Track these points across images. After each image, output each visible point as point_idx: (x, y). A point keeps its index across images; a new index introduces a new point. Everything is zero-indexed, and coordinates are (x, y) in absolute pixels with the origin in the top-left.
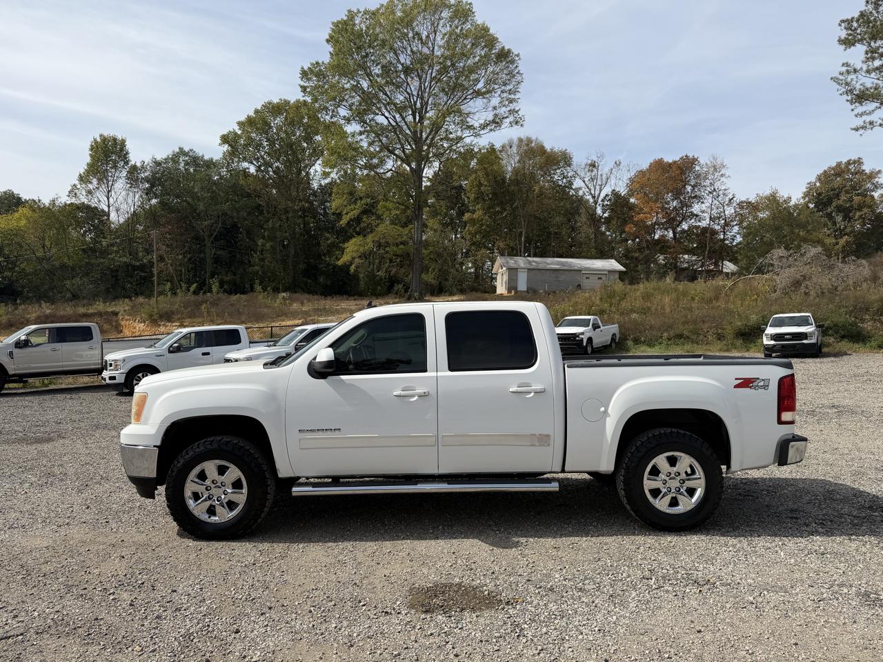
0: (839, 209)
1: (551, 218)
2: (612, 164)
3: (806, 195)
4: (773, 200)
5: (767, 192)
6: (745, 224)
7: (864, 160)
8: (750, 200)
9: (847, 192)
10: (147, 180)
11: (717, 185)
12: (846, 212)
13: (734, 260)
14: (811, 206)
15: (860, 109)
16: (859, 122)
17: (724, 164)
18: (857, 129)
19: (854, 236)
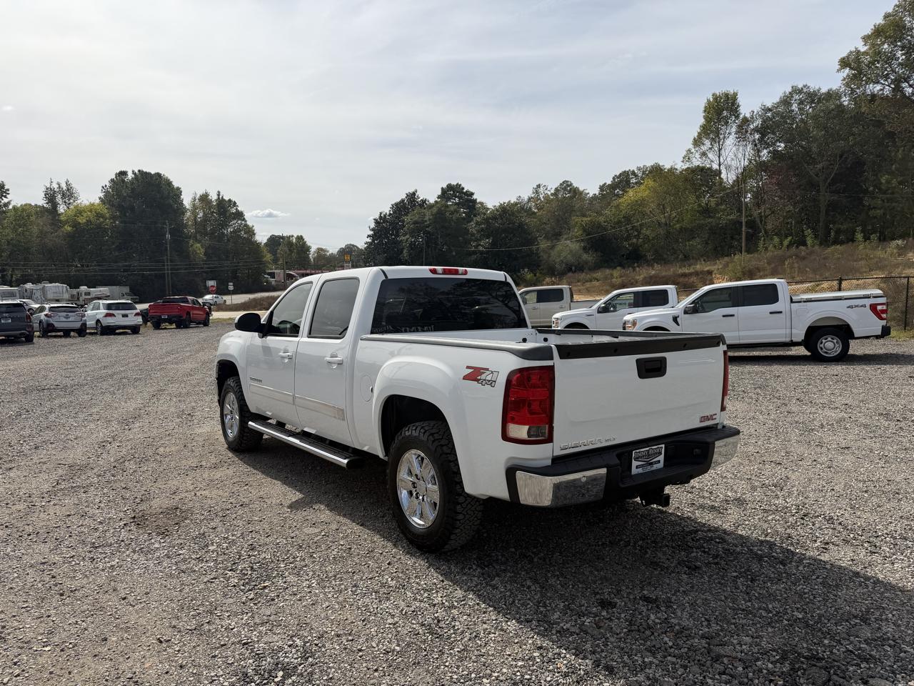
10: (756, 130)
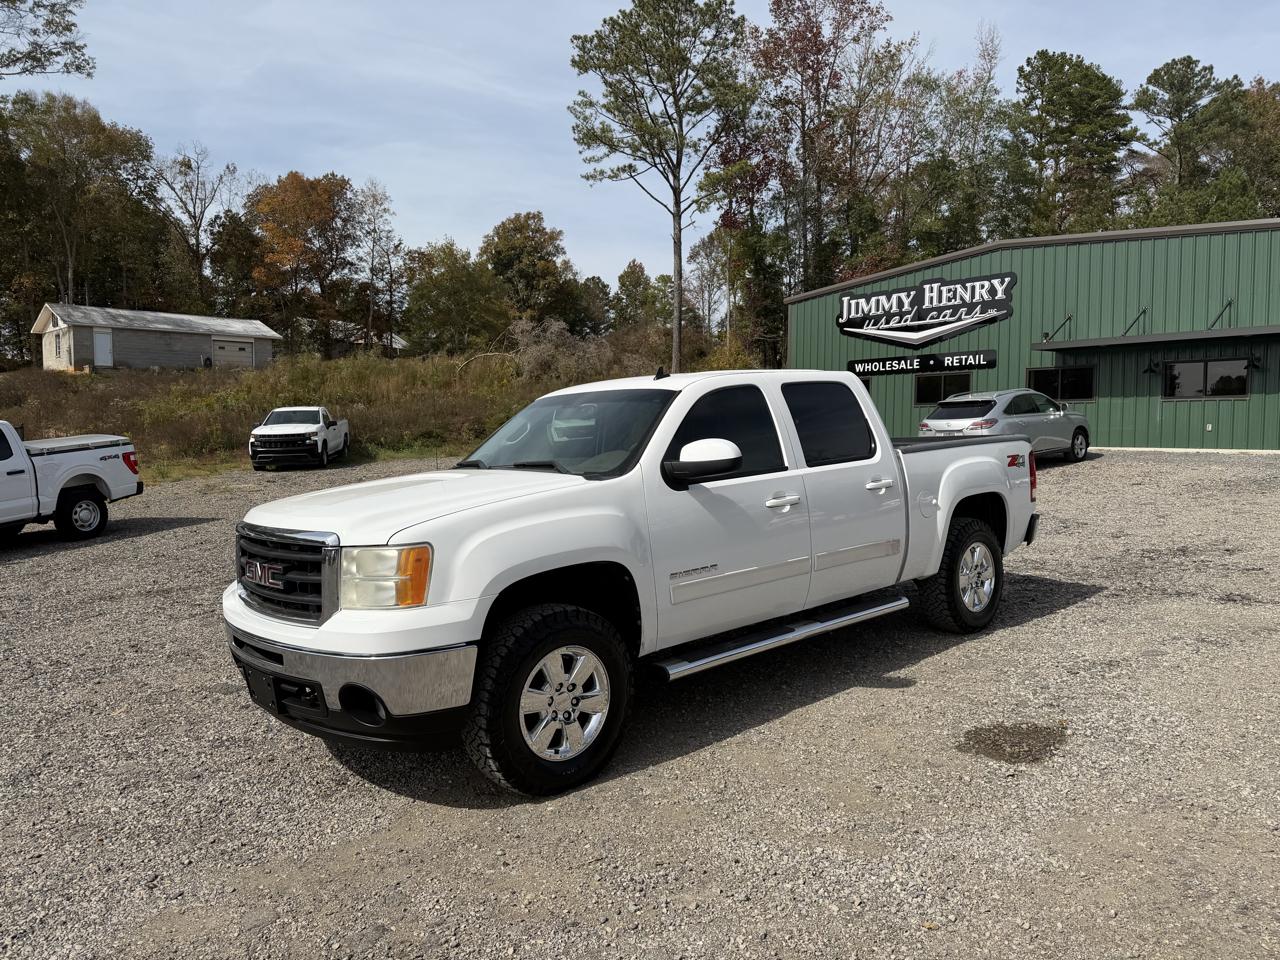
0: (522, 274)
1: (119, 242)
2: (221, 170)
3: (484, 251)
4: (448, 251)
5: (441, 242)
6: (415, 282)
7: (544, 216)
8: (422, 250)
9: (529, 254)
11: (379, 223)
12: (530, 279)
13: (403, 330)
14: (490, 267)
15: (588, 154)
16: (589, 169)
17: (387, 194)
18: (587, 178)
19: (538, 309)
